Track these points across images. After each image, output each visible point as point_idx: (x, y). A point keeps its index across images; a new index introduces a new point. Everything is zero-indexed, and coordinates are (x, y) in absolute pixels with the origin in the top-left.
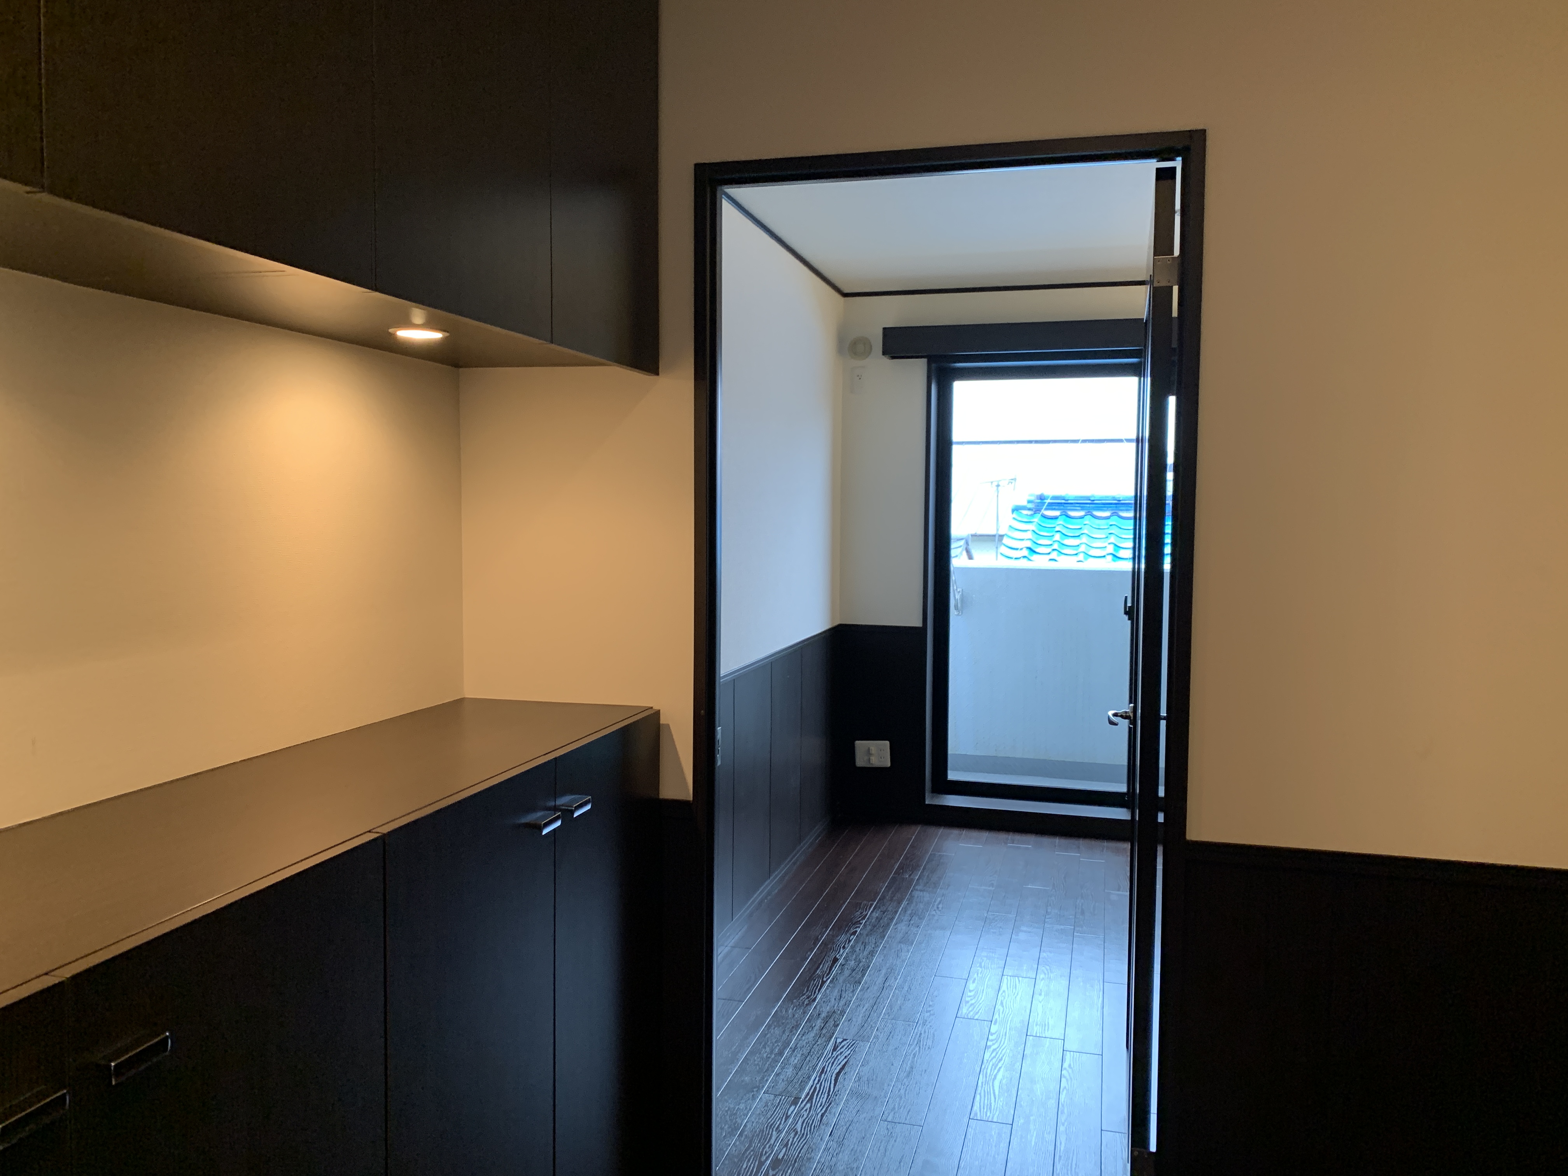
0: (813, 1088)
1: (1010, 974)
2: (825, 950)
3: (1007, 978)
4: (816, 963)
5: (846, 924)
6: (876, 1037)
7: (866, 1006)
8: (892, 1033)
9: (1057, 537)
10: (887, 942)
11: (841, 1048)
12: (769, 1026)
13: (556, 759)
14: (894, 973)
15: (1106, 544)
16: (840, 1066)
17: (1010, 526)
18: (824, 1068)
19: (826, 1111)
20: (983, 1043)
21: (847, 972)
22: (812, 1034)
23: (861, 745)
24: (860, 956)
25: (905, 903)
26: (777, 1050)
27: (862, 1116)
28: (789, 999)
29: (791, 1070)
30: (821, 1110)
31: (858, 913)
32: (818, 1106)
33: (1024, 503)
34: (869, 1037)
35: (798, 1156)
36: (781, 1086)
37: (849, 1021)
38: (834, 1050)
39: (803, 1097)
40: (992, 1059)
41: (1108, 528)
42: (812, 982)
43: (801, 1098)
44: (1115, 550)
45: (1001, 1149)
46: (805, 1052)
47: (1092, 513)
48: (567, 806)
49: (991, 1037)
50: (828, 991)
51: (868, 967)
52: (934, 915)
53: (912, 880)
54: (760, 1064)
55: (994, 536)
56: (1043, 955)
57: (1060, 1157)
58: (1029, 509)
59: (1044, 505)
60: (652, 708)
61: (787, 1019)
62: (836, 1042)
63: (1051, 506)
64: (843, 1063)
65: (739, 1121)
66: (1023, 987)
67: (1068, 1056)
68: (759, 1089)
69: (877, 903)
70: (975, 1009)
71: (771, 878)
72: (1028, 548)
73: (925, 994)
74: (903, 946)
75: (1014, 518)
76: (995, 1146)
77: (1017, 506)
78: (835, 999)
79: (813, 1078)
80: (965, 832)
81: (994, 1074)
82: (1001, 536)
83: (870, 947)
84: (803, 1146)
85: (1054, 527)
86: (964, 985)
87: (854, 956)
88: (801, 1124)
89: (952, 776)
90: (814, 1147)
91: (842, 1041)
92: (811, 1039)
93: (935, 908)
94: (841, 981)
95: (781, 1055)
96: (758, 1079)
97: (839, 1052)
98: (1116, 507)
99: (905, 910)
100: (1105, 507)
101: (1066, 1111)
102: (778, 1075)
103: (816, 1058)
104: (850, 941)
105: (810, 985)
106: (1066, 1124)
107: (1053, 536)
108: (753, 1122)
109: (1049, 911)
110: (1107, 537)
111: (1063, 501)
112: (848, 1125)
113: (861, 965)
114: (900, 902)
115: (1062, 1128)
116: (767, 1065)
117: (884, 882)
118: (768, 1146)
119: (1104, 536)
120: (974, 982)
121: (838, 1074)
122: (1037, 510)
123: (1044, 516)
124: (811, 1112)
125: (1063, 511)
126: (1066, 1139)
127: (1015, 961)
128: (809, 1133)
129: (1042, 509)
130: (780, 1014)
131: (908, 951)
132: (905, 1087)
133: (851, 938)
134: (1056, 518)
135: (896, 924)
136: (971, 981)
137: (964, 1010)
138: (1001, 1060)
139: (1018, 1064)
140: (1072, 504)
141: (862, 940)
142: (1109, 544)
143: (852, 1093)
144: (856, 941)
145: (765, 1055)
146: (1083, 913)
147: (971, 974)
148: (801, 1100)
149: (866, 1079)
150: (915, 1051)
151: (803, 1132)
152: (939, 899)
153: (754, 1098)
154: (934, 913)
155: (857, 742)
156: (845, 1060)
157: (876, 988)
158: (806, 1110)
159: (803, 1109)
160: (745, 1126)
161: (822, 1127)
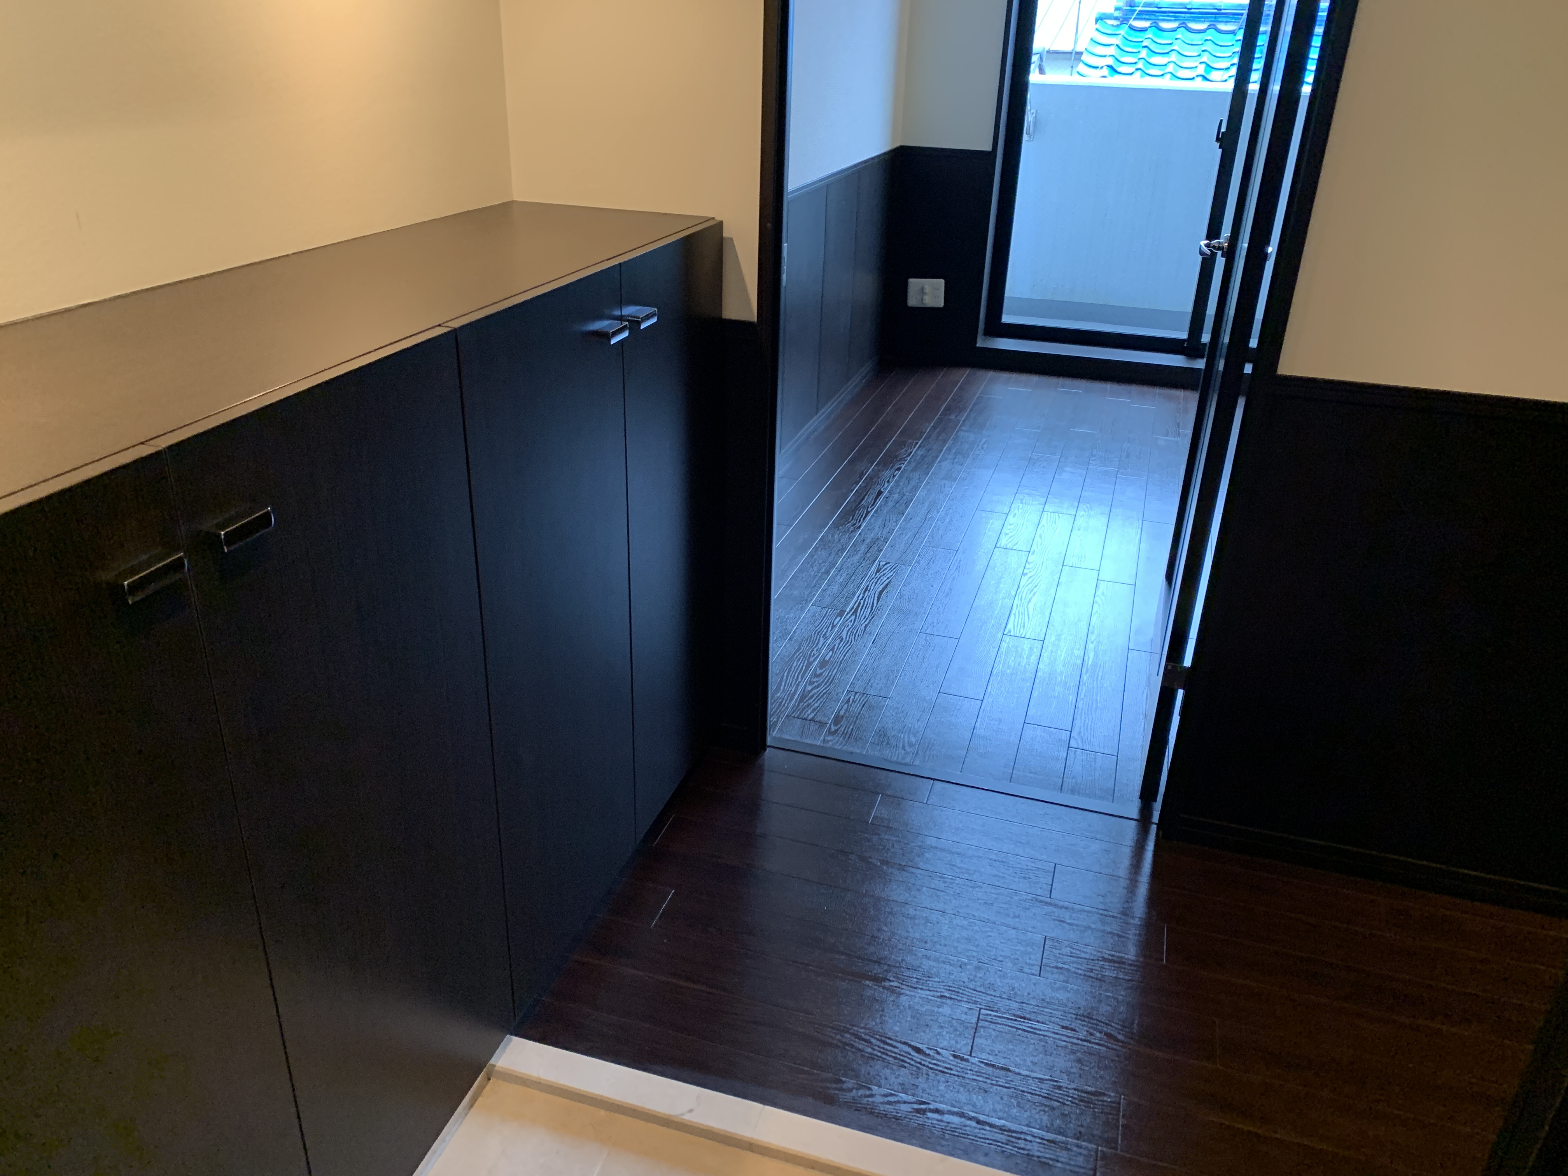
0: (857, 603)
1: (1051, 510)
2: (870, 483)
3: (1047, 514)
4: (861, 496)
5: (891, 460)
6: (918, 562)
7: (909, 535)
8: (933, 559)
9: (1144, 53)
10: (931, 478)
11: (884, 571)
12: (816, 549)
13: (620, 264)
14: (937, 506)
15: (1197, 64)
16: (883, 586)
17: (1092, 39)
18: (868, 586)
19: (869, 623)
20: (1020, 571)
21: (891, 504)
22: (857, 558)
23: (914, 283)
24: (905, 489)
25: (950, 442)
26: (823, 570)
27: (902, 629)
28: (836, 525)
29: (837, 587)
30: (865, 621)
31: (903, 451)
32: (862, 619)
33: (1110, 10)
34: (911, 562)
35: (843, 659)
36: (828, 600)
37: (892, 547)
38: (878, 571)
39: (848, 610)
40: (1027, 585)
41: (1202, 44)
42: (858, 511)
43: (845, 611)
44: (1205, 71)
45: (1032, 661)
46: (850, 572)
47: (1186, 25)
48: (632, 317)
49: (1027, 566)
50: (872, 520)
51: (912, 500)
52: (978, 455)
53: (959, 421)
54: (808, 580)
55: (1071, 53)
56: (1085, 494)
57: (1087, 669)
58: (1116, 19)
59: (1133, 14)
60: (714, 218)
61: (833, 543)
62: (879, 565)
63: (1142, 15)
64: (886, 582)
65: (789, 628)
66: (1064, 522)
67: (1102, 585)
68: (807, 602)
69: (922, 442)
70: (1014, 540)
71: (819, 414)
72: (1108, 66)
73: (966, 525)
74: (946, 482)
75: (1097, 29)
76: (1027, 658)
77: (1104, 14)
78: (879, 527)
79: (857, 594)
80: (1015, 376)
81: (1030, 597)
82: (1081, 54)
83: (914, 483)
84: (848, 651)
85: (1142, 42)
86: (1004, 518)
87: (898, 490)
88: (846, 633)
89: (1006, 319)
90: (857, 651)
91: (886, 564)
92: (855, 561)
93: (980, 447)
94: (885, 511)
95: (827, 573)
96: (806, 593)
97: (882, 574)
98: (1215, 17)
99: (949, 450)
100: (1202, 17)
101: (1096, 632)
102: (824, 590)
103: (860, 577)
104: (894, 476)
105: (855, 514)
106: (1095, 642)
107: (1139, 52)
108: (802, 629)
109: (1094, 453)
110: (1199, 55)
111: (1156, 9)
112: (889, 635)
113: (904, 498)
114: (945, 442)
115: (1091, 646)
116: (814, 582)
117: (930, 422)
118: (815, 649)
119: (1197, 54)
120: (1014, 516)
121: (881, 593)
122: (1124, 20)
123: (1132, 28)
124: (856, 623)
125: (1153, 21)
126: (1094, 655)
127: (1056, 498)
128: (853, 640)
129: (1131, 18)
130: (827, 539)
131: (951, 487)
132: (944, 605)
133: (895, 474)
134: (1144, 30)
135: (940, 462)
136: (1012, 516)
137: (1003, 541)
138: (1036, 586)
139: (1053, 591)
140: (1165, 12)
141: (906, 475)
142: (1200, 63)
143: (893, 608)
144: (901, 477)
145: (812, 573)
146: (1128, 456)
147: (1012, 509)
148: (846, 612)
149: (907, 597)
150: (953, 575)
151: (848, 639)
152: (984, 440)
153: (803, 609)
154: (978, 452)
155: (911, 280)
156: (888, 580)
157: (918, 519)
158: (851, 621)
159: (848, 619)
160: (795, 632)
161: (866, 636)
